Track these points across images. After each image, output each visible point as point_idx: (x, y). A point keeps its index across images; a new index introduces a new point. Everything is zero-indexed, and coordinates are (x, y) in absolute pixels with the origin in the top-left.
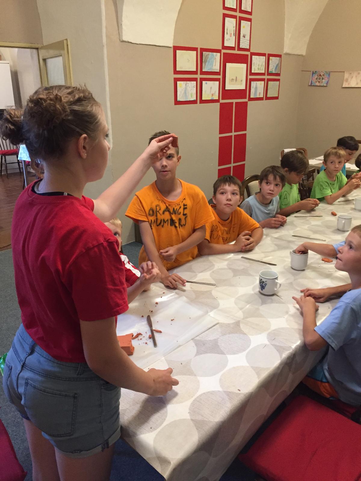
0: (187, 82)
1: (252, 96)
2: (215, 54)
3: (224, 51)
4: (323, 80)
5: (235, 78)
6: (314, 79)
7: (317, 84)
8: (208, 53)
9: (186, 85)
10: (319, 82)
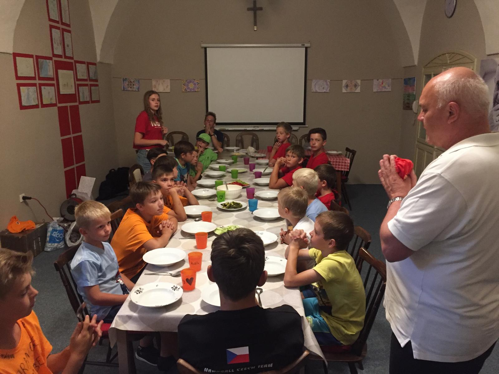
0: (29, 87)
1: (81, 100)
2: (48, 61)
3: (54, 59)
4: (135, 86)
5: (66, 83)
6: (125, 85)
7: (129, 89)
8: (42, 60)
9: (28, 90)
10: (131, 88)
